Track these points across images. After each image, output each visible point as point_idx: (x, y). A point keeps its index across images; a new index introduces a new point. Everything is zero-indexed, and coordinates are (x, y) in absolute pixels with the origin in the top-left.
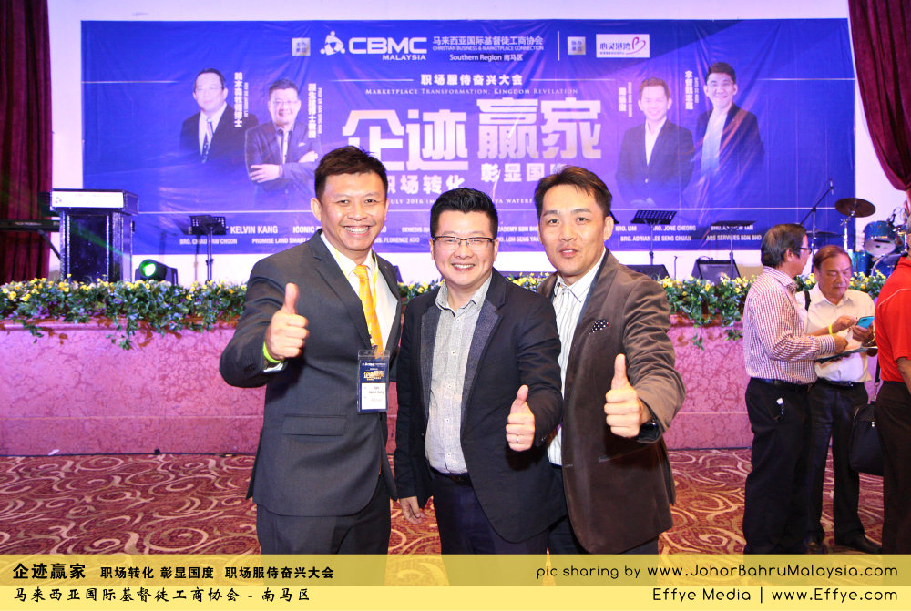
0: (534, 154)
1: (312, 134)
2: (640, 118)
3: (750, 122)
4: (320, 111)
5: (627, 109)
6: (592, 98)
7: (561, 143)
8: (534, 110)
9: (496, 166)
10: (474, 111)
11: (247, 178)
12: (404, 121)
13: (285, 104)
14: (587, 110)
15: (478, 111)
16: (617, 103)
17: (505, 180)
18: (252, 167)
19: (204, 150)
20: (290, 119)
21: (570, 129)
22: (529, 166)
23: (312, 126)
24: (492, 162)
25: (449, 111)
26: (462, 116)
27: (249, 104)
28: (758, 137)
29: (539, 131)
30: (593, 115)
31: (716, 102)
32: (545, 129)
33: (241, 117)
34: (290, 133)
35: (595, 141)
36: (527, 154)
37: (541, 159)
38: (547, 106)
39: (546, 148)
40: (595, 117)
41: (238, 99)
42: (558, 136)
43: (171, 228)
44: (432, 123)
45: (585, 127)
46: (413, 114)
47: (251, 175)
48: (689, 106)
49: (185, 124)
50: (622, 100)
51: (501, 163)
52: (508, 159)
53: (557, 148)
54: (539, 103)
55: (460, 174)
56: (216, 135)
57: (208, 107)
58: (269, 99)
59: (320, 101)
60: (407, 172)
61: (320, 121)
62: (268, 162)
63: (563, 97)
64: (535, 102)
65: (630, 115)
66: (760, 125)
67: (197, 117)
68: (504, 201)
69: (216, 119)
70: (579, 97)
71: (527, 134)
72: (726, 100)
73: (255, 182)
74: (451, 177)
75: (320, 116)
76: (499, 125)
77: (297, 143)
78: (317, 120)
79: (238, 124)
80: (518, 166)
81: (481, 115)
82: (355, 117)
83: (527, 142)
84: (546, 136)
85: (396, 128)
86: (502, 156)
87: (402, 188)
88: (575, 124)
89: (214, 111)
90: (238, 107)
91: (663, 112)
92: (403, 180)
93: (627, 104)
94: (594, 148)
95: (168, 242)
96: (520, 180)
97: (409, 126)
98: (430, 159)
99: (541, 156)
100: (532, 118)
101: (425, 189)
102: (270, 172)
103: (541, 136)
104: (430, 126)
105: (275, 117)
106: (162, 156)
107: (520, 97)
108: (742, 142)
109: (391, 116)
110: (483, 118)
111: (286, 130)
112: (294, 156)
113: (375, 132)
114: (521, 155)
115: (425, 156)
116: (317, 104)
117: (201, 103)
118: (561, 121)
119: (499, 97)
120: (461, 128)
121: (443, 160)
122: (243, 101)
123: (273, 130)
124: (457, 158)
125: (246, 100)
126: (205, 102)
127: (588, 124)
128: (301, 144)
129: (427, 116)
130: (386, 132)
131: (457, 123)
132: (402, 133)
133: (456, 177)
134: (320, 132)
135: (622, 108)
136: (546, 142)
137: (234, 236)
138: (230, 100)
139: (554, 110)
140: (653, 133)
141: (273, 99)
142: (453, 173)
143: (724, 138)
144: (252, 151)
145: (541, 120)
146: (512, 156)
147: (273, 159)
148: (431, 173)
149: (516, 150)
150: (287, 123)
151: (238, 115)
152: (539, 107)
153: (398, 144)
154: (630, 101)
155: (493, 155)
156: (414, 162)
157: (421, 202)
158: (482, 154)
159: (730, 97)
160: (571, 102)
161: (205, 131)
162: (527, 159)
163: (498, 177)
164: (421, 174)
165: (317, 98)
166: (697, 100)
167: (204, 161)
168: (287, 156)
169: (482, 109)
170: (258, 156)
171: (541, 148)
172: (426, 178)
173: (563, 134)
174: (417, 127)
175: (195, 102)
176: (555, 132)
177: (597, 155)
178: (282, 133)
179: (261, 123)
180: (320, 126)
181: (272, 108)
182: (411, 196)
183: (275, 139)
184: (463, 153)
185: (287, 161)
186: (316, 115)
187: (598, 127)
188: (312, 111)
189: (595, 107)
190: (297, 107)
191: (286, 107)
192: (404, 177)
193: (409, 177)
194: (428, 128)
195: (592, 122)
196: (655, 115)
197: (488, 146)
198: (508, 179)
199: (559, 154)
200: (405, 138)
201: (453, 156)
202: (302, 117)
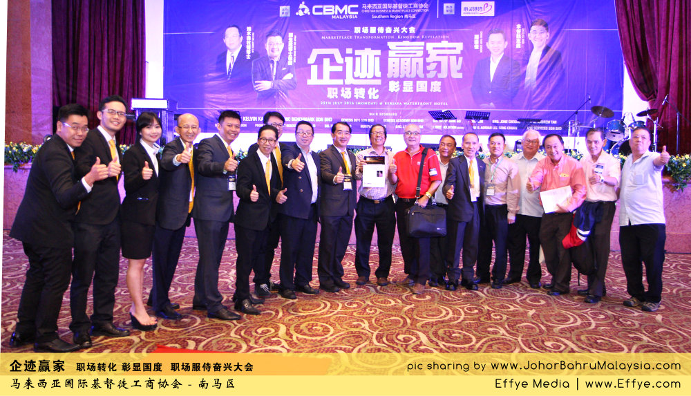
0: (422, 75)
1: (290, 63)
2: (487, 53)
3: (557, 57)
4: (295, 49)
5: (479, 47)
6: (458, 41)
7: (438, 68)
8: (422, 48)
9: (398, 82)
10: (385, 49)
11: (253, 89)
12: (344, 55)
13: (275, 45)
14: (455, 48)
15: (388, 49)
16: (473, 44)
17: (404, 91)
18: (256, 82)
19: (229, 73)
20: (278, 54)
21: (444, 60)
22: (418, 82)
23: (290, 58)
24: (395, 80)
25: (370, 49)
26: (378, 52)
27: (255, 44)
28: (562, 65)
29: (425, 61)
30: (458, 51)
31: (535, 44)
32: (428, 60)
33: (249, 53)
34: (278, 62)
35: (459, 67)
36: (417, 75)
37: (425, 79)
38: (430, 46)
39: (429, 72)
40: (459, 53)
41: (248, 42)
42: (436, 64)
43: (211, 118)
44: (360, 56)
45: (453, 59)
46: (349, 51)
47: (255, 87)
48: (518, 46)
49: (219, 57)
50: (476, 42)
51: (401, 80)
52: (405, 78)
53: (435, 72)
54: (425, 44)
55: (377, 87)
56: (235, 64)
57: (231, 47)
58: (266, 42)
59: (295, 43)
60: (345, 86)
61: (295, 55)
62: (265, 79)
63: (440, 41)
64: (423, 43)
65: (481, 51)
66: (563, 58)
67: (225, 54)
68: (403, 103)
69: (236, 54)
70: (450, 40)
71: (417, 63)
72: (541, 43)
73: (257, 91)
74: (371, 89)
75: (295, 52)
76: (400, 58)
77: (282, 68)
78: (293, 54)
79: (248, 57)
80: (411, 83)
81: (390, 52)
82: (315, 52)
83: (417, 68)
84: (429, 64)
85: (339, 59)
86: (402, 76)
87: (342, 95)
88: (446, 57)
89: (235, 49)
90: (248, 47)
91: (502, 49)
92: (342, 90)
93: (480, 44)
94: (459, 72)
95: (208, 125)
96: (412, 91)
97: (346, 58)
98: (358, 78)
99: (425, 76)
100: (421, 53)
101: (355, 96)
102: (266, 85)
103: (426, 64)
104: (359, 58)
105: (269, 53)
106: (206, 76)
107: (413, 40)
108: (551, 69)
109: (336, 52)
110: (391, 54)
111: (275, 60)
112: (280, 76)
113: (326, 61)
114: (413, 76)
115: (356, 76)
116: (293, 45)
117: (228, 45)
118: (438, 55)
119: (401, 40)
120: (378, 59)
121: (366, 78)
122: (251, 43)
123: (268, 60)
124: (375, 78)
125: (253, 43)
126: (230, 44)
127: (455, 57)
128: (284, 69)
129: (357, 52)
130: (333, 61)
131: (375, 56)
132: (342, 62)
133: (374, 89)
134: (295, 61)
135: (476, 47)
136: (429, 68)
137: (245, 122)
138: (244, 44)
139: (434, 48)
140: (495, 62)
141: (268, 42)
142: (372, 86)
143: (539, 66)
144: (255, 73)
145: (426, 55)
146: (408, 76)
147: (268, 78)
148: (359, 86)
149: (410, 73)
150: (276, 56)
151: (248, 52)
152: (425, 47)
153: (340, 69)
154: (481, 43)
155: (396, 76)
156: (349, 80)
157: (353, 103)
158: (389, 75)
159: (544, 41)
160: (445, 44)
161: (230, 61)
162: (417, 78)
163: (398, 89)
164: (353, 87)
165: (294, 41)
166: (523, 42)
167: (229, 79)
168: (276, 76)
169: (390, 48)
170: (259, 75)
171: (426, 71)
172: (356, 89)
173: (439, 63)
174: (351, 58)
175: (224, 45)
176: (434, 62)
177: (460, 76)
178: (273, 62)
179: (261, 57)
180: (295, 58)
181: (267, 48)
182: (347, 100)
183: (269, 65)
184: (378, 74)
185: (276, 79)
186: (293, 52)
187: (461, 59)
188: (290, 49)
189: (459, 46)
190: (281, 47)
191: (275, 47)
192: (343, 88)
193: (346, 89)
194: (358, 59)
195: (458, 56)
196: (497, 51)
197: (394, 70)
198: (405, 90)
199: (436, 75)
200: (344, 65)
201: (372, 76)
202: (285, 53)
